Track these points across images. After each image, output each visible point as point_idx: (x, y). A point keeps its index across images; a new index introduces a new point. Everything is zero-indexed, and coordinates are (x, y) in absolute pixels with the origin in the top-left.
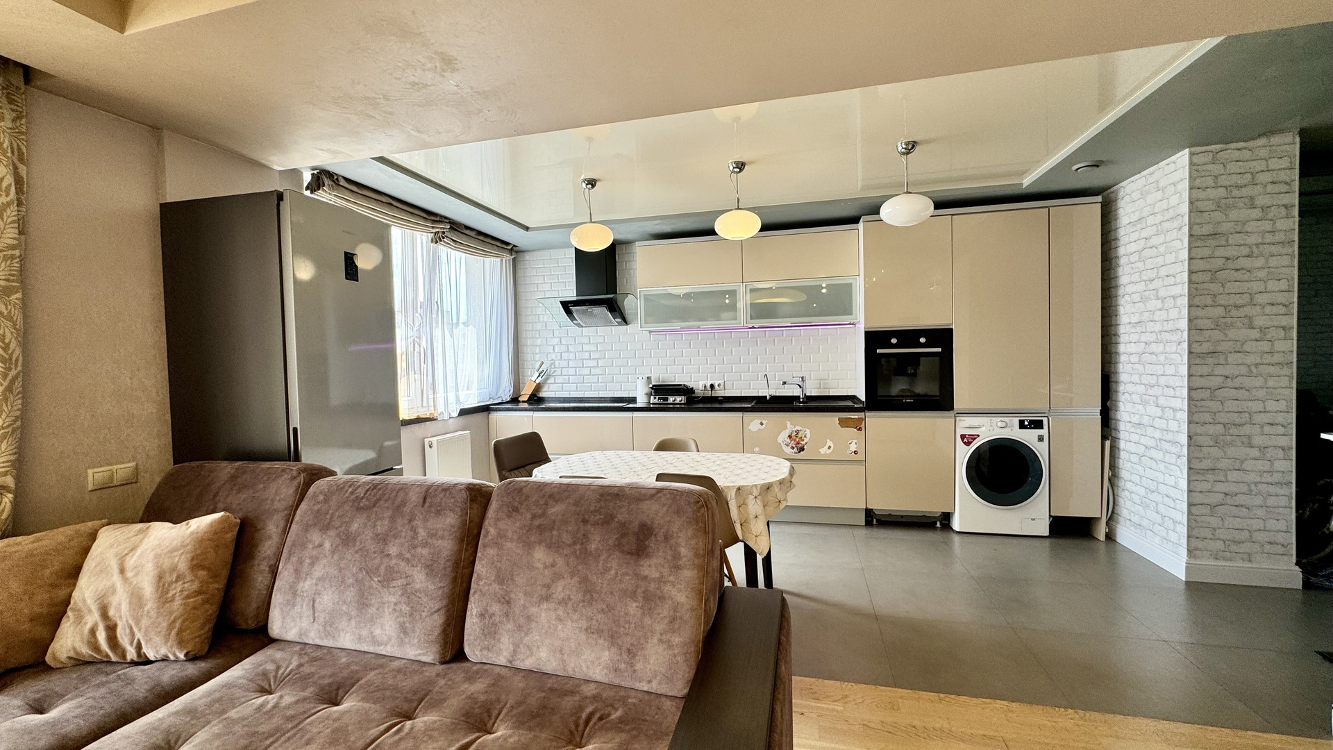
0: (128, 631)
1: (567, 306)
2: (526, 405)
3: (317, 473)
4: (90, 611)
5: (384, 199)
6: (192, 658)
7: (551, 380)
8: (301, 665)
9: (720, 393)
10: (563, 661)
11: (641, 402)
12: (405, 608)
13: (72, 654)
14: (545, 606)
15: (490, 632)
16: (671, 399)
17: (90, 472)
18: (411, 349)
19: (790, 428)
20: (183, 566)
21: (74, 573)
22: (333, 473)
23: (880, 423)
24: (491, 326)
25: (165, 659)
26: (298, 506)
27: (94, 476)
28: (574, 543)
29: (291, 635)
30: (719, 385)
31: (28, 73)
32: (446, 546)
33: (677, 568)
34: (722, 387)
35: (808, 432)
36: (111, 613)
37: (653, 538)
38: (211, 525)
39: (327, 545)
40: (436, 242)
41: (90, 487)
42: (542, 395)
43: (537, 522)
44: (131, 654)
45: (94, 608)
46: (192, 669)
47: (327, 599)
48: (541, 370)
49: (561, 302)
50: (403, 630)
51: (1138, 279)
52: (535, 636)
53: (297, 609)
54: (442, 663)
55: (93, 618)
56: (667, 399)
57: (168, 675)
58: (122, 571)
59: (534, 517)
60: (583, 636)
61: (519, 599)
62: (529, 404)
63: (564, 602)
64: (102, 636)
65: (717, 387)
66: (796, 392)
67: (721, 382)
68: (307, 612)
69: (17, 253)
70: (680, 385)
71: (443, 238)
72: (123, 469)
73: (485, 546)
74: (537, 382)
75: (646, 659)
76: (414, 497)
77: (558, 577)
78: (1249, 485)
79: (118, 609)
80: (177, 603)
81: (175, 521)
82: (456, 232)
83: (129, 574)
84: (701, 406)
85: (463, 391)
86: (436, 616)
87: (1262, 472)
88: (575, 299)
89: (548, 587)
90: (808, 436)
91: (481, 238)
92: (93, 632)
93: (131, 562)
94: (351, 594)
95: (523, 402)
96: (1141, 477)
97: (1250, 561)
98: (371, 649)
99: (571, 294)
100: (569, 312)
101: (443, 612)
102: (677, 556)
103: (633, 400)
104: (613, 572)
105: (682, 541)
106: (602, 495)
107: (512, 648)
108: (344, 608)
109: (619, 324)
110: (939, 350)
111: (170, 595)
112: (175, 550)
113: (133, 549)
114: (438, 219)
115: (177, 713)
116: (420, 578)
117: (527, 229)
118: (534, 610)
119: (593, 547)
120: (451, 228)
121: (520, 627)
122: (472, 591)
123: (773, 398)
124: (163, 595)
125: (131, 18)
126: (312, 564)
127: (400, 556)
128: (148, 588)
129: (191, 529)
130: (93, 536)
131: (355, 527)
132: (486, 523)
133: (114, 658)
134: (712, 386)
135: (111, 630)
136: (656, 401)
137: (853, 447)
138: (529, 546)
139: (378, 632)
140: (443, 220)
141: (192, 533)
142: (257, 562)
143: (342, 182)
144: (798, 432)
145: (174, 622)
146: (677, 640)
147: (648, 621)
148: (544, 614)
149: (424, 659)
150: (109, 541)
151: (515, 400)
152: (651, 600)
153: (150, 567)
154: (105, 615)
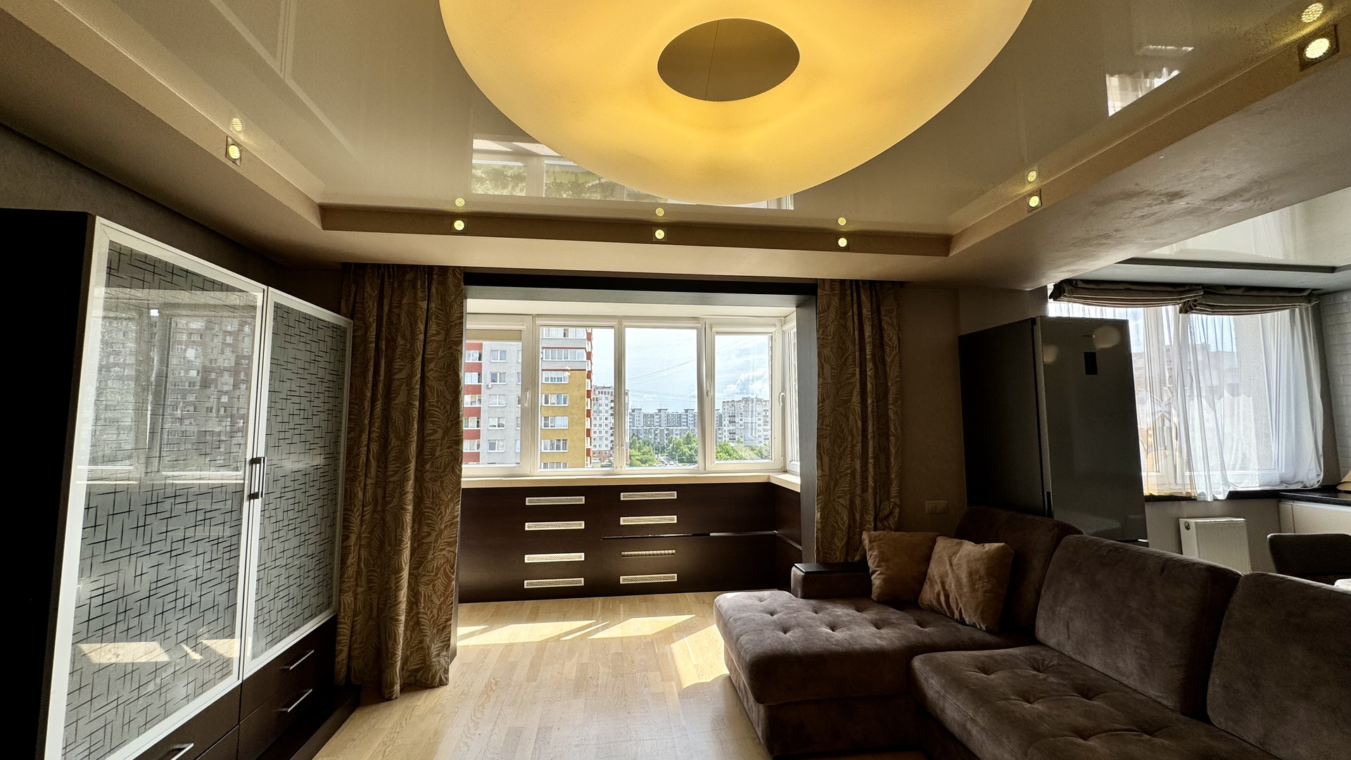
0: (955, 601)
4: (937, 583)
5: (1121, 287)
6: (989, 631)
12: (1145, 653)
13: (930, 604)
14: (1303, 704)
15: (1235, 706)
17: (927, 502)
18: (1159, 424)
20: (982, 572)
21: (928, 559)
22: (1080, 533)
25: (974, 626)
27: (929, 505)
29: (1052, 642)
31: (902, 284)
32: (1185, 614)
36: (947, 587)
38: (997, 549)
39: (1077, 585)
40: (1186, 312)
41: (927, 513)
43: (1293, 621)
44: (957, 615)
45: (938, 581)
46: (989, 638)
47: (1078, 625)
50: (1144, 670)
52: (1291, 731)
53: (1056, 625)
54: (1183, 714)
55: (938, 587)
57: (978, 635)
58: (951, 564)
59: (1290, 615)
61: (1272, 688)
63: (1330, 709)
64: (942, 599)
68: (1063, 629)
71: (1196, 306)
72: (942, 503)
73: (1229, 627)
76: (1153, 566)
79: (951, 587)
80: (980, 594)
81: (977, 542)
82: (1213, 296)
83: (955, 568)
85: (1234, 469)
89: (1309, 688)
91: (1252, 293)
92: (938, 594)
93: (955, 561)
94: (1098, 628)
98: (1115, 676)
107: (1262, 729)
108: (1093, 637)
111: (976, 586)
112: (976, 560)
113: (955, 553)
114: (1187, 288)
115: (985, 656)
116: (1158, 634)
117: (1332, 269)
118: (1288, 703)
120: (1206, 293)
121: (1271, 715)
122: (1214, 663)
124: (973, 589)
125: (952, 246)
126: (1066, 596)
127: (1140, 610)
128: (964, 578)
129: (986, 549)
130: (934, 542)
131: (1099, 577)
133: (948, 614)
135: (947, 596)
140: (1194, 287)
141: (986, 552)
143: (1080, 285)
145: (979, 604)
148: (1303, 712)
149: (1165, 702)
150: (943, 546)
151: (1329, 489)
153: (965, 566)
154: (944, 587)
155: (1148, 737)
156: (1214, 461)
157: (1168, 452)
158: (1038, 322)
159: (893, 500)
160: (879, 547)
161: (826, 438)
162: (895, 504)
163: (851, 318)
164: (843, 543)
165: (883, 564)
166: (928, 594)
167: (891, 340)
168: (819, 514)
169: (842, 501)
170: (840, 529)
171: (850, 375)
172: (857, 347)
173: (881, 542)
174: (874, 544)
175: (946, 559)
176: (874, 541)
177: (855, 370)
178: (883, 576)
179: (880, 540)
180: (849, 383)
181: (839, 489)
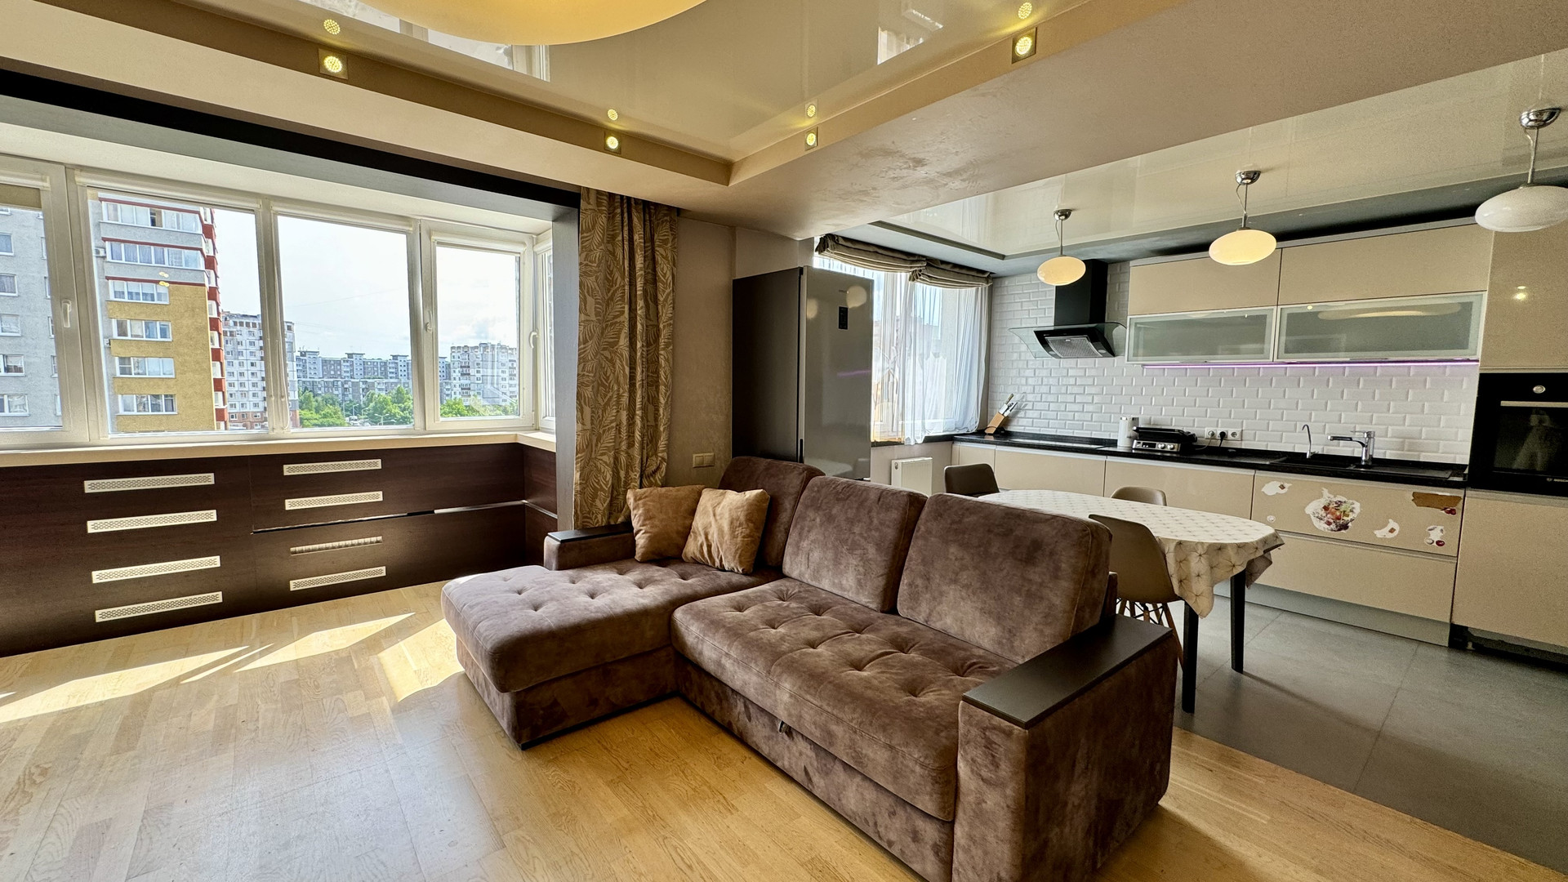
0: (716, 550)
1: (1041, 336)
3: (813, 473)
4: (700, 535)
5: (871, 249)
6: (745, 573)
7: (1021, 414)
8: (800, 592)
9: (1233, 443)
10: (962, 628)
11: (1122, 446)
12: (861, 569)
13: (693, 556)
14: (953, 587)
15: (914, 597)
16: (1160, 446)
17: (694, 456)
18: (886, 380)
19: (1327, 497)
20: (742, 518)
21: (693, 512)
22: (824, 474)
24: (962, 352)
25: (732, 571)
26: (802, 492)
27: (696, 458)
28: (980, 546)
29: (795, 574)
30: (1234, 434)
31: (679, 211)
32: (891, 533)
33: (1056, 577)
34: (1238, 436)
35: (1357, 505)
36: (710, 537)
37: (1040, 552)
38: (756, 496)
39: (818, 520)
40: (914, 280)
41: (694, 466)
42: (1012, 428)
43: (955, 526)
44: (717, 564)
45: (702, 533)
46: (745, 579)
47: (816, 555)
48: (1010, 403)
49: (1036, 332)
50: (859, 583)
52: (944, 608)
53: (799, 558)
54: (882, 612)
55: (702, 539)
56: (1154, 445)
57: (736, 579)
58: (714, 515)
59: (953, 522)
60: (977, 614)
61: (937, 579)
63: (967, 586)
64: (705, 549)
65: (1230, 436)
66: (1358, 452)
67: (1238, 431)
68: (804, 560)
69: (671, 322)
70: (1174, 430)
71: (920, 275)
72: (708, 456)
73: (917, 538)
74: (1006, 415)
75: (1023, 640)
76: (873, 496)
77: (963, 568)
79: (713, 537)
80: (739, 539)
81: (739, 490)
82: (932, 268)
83: (718, 518)
84: (1205, 457)
85: (929, 419)
86: (880, 579)
88: (1052, 328)
89: (957, 574)
90: (1357, 510)
91: (957, 270)
92: (701, 546)
93: (718, 511)
94: (830, 554)
98: (839, 593)
99: (1048, 322)
100: (1044, 343)
101: (884, 576)
102: (1057, 569)
103: (1114, 443)
104: (1005, 571)
105: (1063, 558)
106: (1007, 514)
107: (928, 611)
108: (826, 563)
109: (1104, 356)
111: (737, 533)
112: (738, 508)
113: (719, 504)
114: (916, 258)
115: (741, 596)
116: (872, 551)
117: (1003, 257)
118: (945, 588)
119: (994, 550)
120: (928, 265)
121: (934, 599)
122: (905, 568)
123: (1315, 456)
124: (733, 536)
125: (733, 175)
126: (809, 531)
127: (861, 535)
128: (726, 527)
129: (747, 497)
130: (700, 494)
131: (834, 511)
132: (919, 522)
133: (710, 564)
134: (1223, 435)
135: (709, 546)
136: (1140, 446)
137: (1436, 535)
138: (946, 542)
139: (844, 582)
140: (921, 258)
141: (747, 499)
142: (778, 524)
143: (841, 242)
144: (1339, 504)
145: (738, 550)
146: (1048, 631)
147: (1027, 612)
148: (952, 592)
149: (871, 606)
150: (708, 497)
152: (1032, 598)
153: (727, 515)
154: (707, 538)
155: (858, 635)
156: (918, 408)
157: (890, 403)
158: (805, 271)
159: (660, 455)
160: (644, 504)
161: (588, 386)
162: (663, 458)
163: (620, 244)
164: (605, 505)
165: (647, 522)
166: (692, 548)
167: (664, 277)
168: (578, 474)
169: (605, 458)
170: (602, 489)
171: (618, 313)
172: (627, 280)
173: (647, 499)
174: (640, 502)
175: (710, 509)
176: (640, 499)
177: (624, 308)
178: (648, 535)
179: (646, 497)
180: (616, 323)
181: (603, 445)
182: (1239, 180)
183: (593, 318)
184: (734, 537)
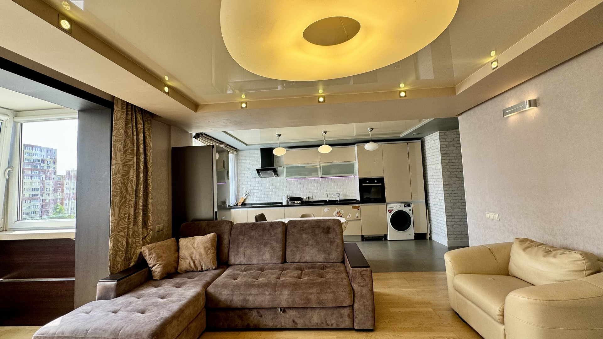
0: (199, 263)
1: (258, 171)
2: (240, 206)
3: (232, 223)
5: (211, 139)
7: (249, 197)
8: (246, 268)
9: (311, 200)
10: (312, 258)
11: (284, 204)
12: (272, 251)
13: (186, 269)
14: (307, 247)
15: (294, 254)
16: (296, 202)
19: (337, 210)
20: (209, 246)
23: (365, 207)
26: (231, 231)
27: (157, 228)
28: (312, 232)
29: (238, 263)
30: (311, 197)
31: (153, 116)
32: (280, 236)
33: (337, 235)
34: (312, 197)
35: (343, 211)
37: (330, 229)
38: (213, 235)
39: (246, 239)
41: (156, 231)
42: (247, 202)
43: (302, 229)
44: (199, 268)
45: (189, 258)
46: (218, 271)
47: (248, 252)
48: (246, 193)
49: (257, 169)
50: (272, 256)
51: (431, 164)
52: (305, 254)
53: (240, 255)
54: (281, 263)
55: (188, 260)
56: (295, 202)
57: (214, 272)
58: (194, 248)
59: (301, 227)
60: (317, 252)
61: (301, 246)
62: (242, 206)
63: (312, 245)
64: (192, 264)
65: (310, 198)
66: (337, 199)
67: (312, 196)
68: (242, 256)
70: (299, 197)
72: (161, 226)
73: (288, 235)
74: (245, 198)
76: (268, 226)
77: (309, 240)
78: (460, 219)
79: (195, 257)
80: (210, 255)
81: (203, 235)
83: (196, 248)
84: (305, 204)
86: (280, 252)
87: (462, 216)
88: (261, 168)
89: (307, 242)
90: (343, 212)
91: (230, 148)
92: (190, 263)
93: (195, 246)
94: (255, 250)
95: (239, 205)
96: (436, 219)
97: (462, 240)
98: (263, 263)
99: (259, 167)
100: (258, 173)
101: (281, 251)
102: (336, 233)
103: (281, 203)
104: (323, 237)
105: (337, 230)
106: (316, 222)
107: (299, 257)
108: (254, 253)
109: (276, 177)
110: (381, 184)
111: (208, 253)
112: (206, 242)
113: (194, 243)
114: (222, 143)
116: (275, 244)
117: (247, 145)
118: (304, 248)
119: (317, 233)
120: (224, 145)
121: (301, 252)
122: (287, 247)
123: (329, 201)
125: (198, 109)
126: (242, 244)
127: (268, 239)
128: (202, 251)
130: (178, 241)
131: (252, 234)
132: (288, 230)
133: (195, 270)
134: (308, 197)
135: (194, 262)
136: (291, 203)
137: (357, 215)
138: (301, 234)
139: (264, 258)
141: (209, 238)
142: (223, 245)
143: (204, 135)
144: (340, 211)
145: (211, 260)
146: (338, 250)
147: (332, 247)
148: (307, 249)
149: (278, 263)
150: (184, 242)
151: (237, 205)
152: (332, 242)
153: (201, 246)
154: (192, 259)
158: (215, 147)
159: (149, 227)
160: (155, 251)
161: (117, 196)
162: (151, 229)
163: (131, 128)
165: (159, 259)
166: (184, 265)
168: (112, 244)
169: (122, 234)
170: (120, 250)
172: (135, 145)
173: (155, 249)
174: (152, 251)
175: (191, 246)
176: (151, 249)
177: (133, 158)
178: (161, 265)
179: (153, 248)
181: (120, 227)
182: (323, 133)
183: (120, 162)
184: (207, 254)
